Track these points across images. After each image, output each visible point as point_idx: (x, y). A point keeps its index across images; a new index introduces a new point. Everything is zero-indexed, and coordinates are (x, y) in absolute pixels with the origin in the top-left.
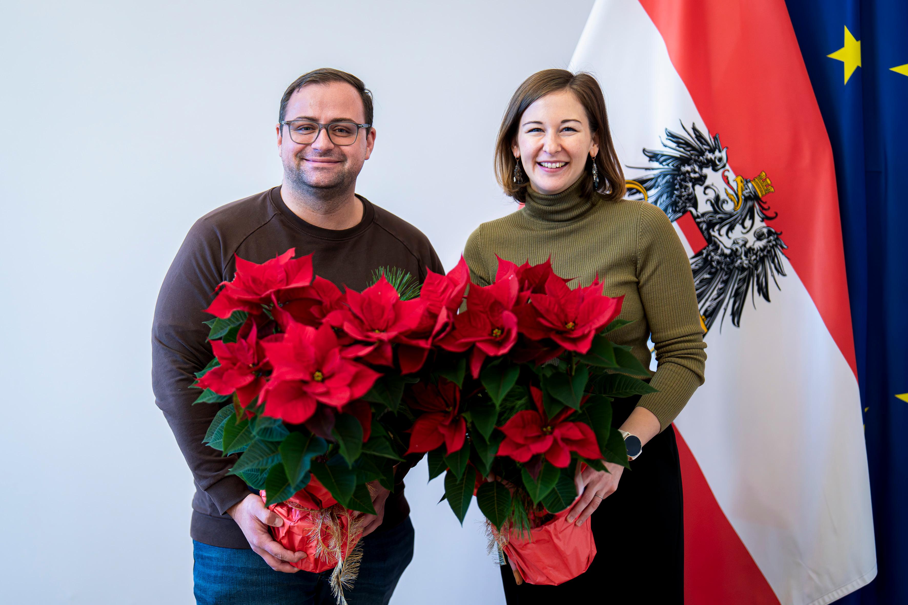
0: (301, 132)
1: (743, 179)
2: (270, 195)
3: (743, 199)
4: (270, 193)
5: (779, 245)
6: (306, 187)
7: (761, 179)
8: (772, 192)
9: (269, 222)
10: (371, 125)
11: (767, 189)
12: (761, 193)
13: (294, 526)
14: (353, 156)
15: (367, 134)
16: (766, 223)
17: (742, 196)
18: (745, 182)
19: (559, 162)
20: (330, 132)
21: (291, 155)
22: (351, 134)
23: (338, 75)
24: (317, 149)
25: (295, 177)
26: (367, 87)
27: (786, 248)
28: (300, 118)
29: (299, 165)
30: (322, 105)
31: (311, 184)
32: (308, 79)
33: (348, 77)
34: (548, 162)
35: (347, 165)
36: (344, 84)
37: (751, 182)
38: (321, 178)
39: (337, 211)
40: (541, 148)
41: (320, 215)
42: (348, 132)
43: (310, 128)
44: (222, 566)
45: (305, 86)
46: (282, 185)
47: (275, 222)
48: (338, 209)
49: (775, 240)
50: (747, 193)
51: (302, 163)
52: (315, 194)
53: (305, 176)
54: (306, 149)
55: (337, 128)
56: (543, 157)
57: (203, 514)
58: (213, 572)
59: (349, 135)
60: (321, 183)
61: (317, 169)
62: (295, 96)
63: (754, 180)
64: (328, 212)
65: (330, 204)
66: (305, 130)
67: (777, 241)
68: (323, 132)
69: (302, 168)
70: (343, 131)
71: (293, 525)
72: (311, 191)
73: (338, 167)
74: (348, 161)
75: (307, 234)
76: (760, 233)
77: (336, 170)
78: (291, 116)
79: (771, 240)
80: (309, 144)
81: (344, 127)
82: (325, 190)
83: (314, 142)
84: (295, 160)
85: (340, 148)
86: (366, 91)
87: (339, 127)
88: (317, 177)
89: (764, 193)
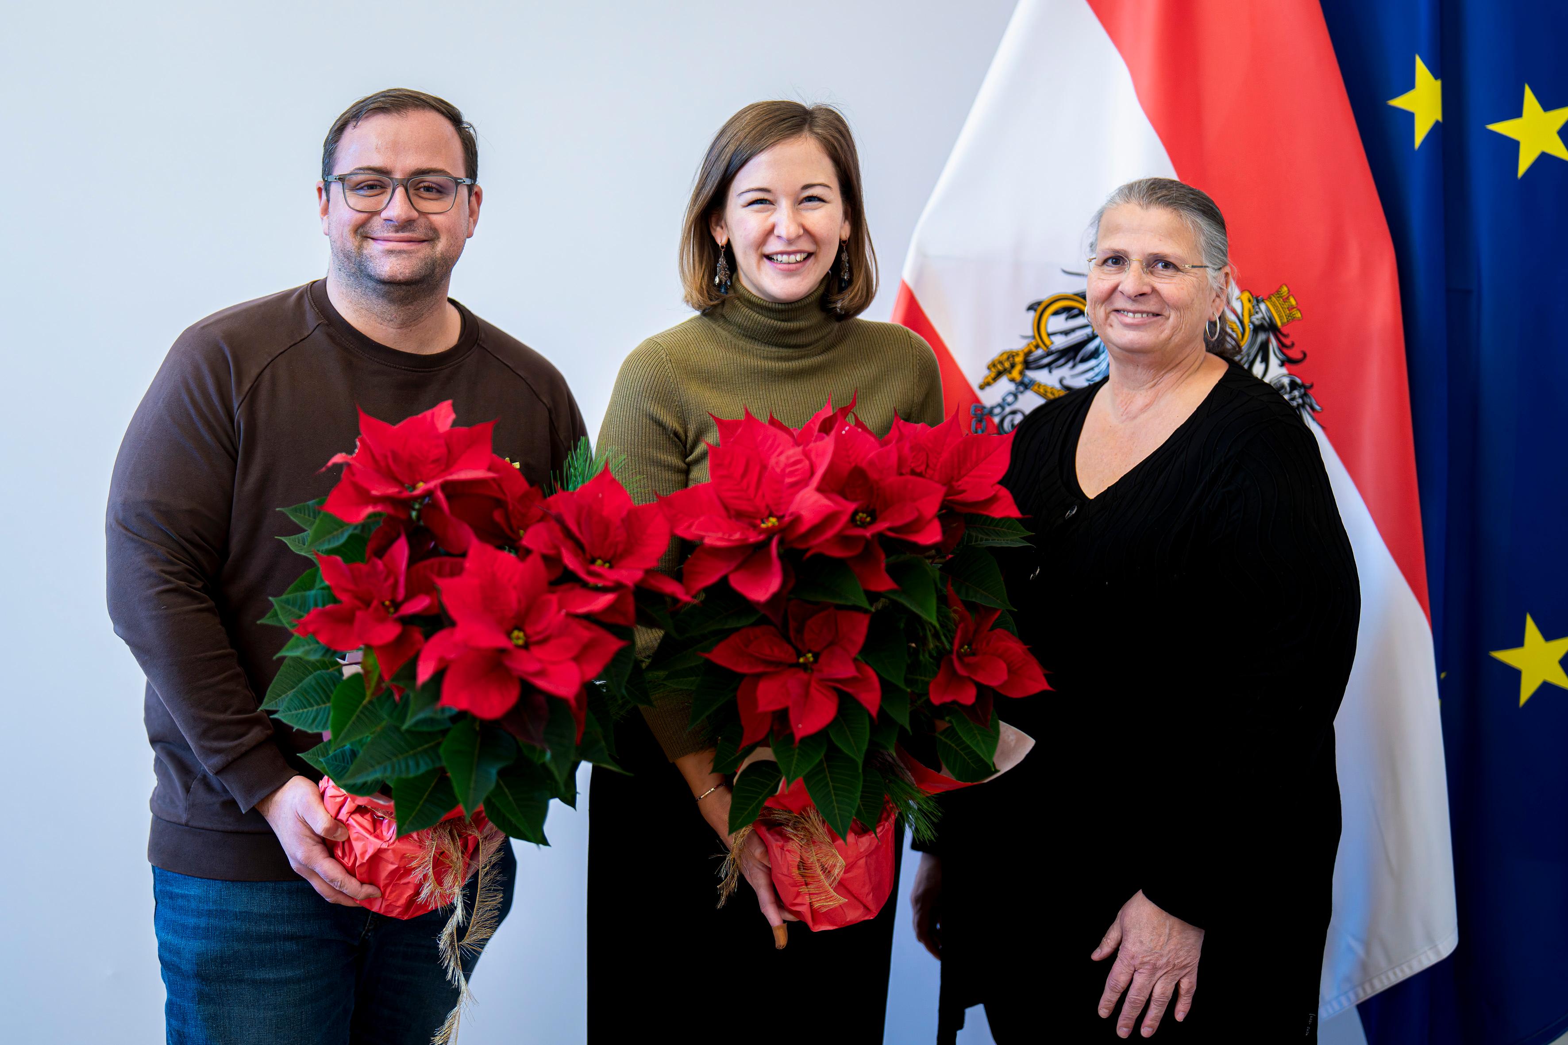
0: (362, 192)
1: (1252, 296)
2: (309, 292)
3: (1252, 329)
4: (309, 289)
5: (1308, 404)
6: (371, 284)
7: (1281, 297)
8: (1299, 320)
9: (308, 336)
10: (475, 180)
11: (1290, 314)
12: (1281, 320)
13: (388, 850)
14: (449, 231)
15: (470, 195)
16: (1288, 369)
17: (1250, 324)
18: (1255, 302)
19: (800, 252)
20: (411, 191)
21: (347, 231)
22: (445, 195)
23: (421, 99)
24: (391, 220)
25: (353, 268)
26: (466, 118)
27: (1320, 411)
28: (360, 169)
29: (360, 247)
30: (395, 147)
31: (382, 278)
32: (372, 106)
33: (436, 102)
34: (782, 253)
35: (441, 246)
36: (431, 114)
37: (1265, 301)
38: (398, 267)
39: (421, 322)
40: (771, 231)
41: (392, 330)
42: (440, 191)
43: (376, 186)
44: (207, 911)
45: (367, 117)
46: (327, 278)
47: (319, 336)
48: (422, 320)
49: (1301, 397)
50: (1257, 319)
51: (365, 244)
52: (385, 296)
53: (371, 265)
54: (372, 222)
55: (422, 185)
56: (773, 246)
57: (174, 823)
58: (192, 921)
59: (441, 196)
60: (399, 275)
61: (391, 252)
62: (350, 133)
63: (1270, 298)
64: (404, 325)
65: (411, 311)
66: (368, 189)
67: (1305, 399)
68: (400, 192)
69: (365, 252)
70: (431, 190)
71: (386, 847)
72: (380, 290)
73: (424, 250)
74: (441, 240)
75: (371, 359)
76: (1279, 385)
77: (421, 255)
78: (345, 165)
79: (1295, 396)
80: (377, 213)
81: (432, 182)
82: (404, 287)
83: (385, 208)
84: (354, 240)
85: (428, 218)
86: (465, 126)
87: (426, 184)
88: (391, 265)
89: (1285, 320)
